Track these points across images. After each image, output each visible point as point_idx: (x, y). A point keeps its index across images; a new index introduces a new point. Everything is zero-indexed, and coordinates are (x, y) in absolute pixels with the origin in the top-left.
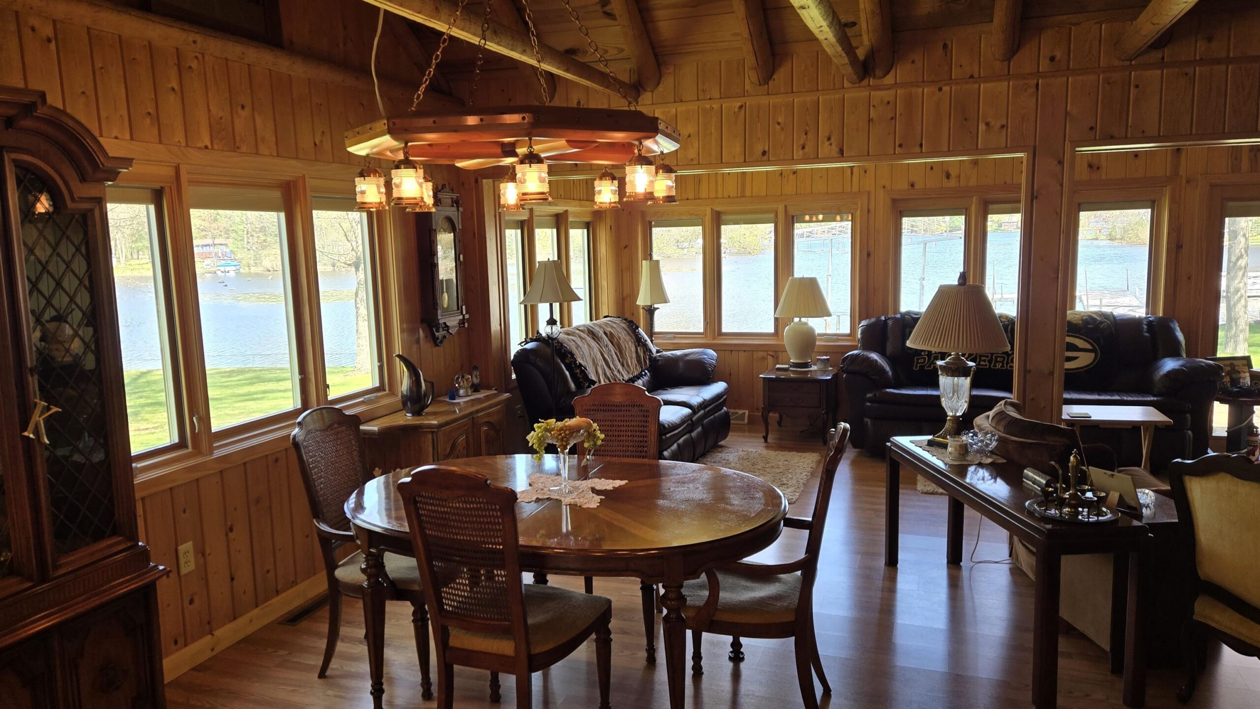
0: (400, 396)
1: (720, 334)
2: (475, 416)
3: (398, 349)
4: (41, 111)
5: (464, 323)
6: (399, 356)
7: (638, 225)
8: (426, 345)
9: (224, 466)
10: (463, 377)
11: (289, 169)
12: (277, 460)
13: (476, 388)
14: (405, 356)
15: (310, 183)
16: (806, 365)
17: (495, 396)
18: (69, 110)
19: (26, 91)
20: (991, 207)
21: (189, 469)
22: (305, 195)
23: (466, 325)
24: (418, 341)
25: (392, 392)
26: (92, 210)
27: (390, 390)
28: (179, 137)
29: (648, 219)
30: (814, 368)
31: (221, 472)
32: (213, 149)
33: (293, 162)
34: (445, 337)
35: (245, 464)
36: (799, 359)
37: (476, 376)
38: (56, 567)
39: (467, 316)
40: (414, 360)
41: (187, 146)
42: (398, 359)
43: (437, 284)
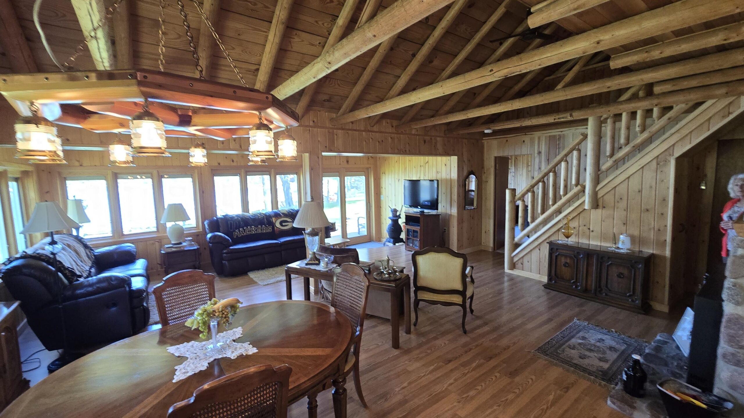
1: (123, 235)
16: (180, 243)
20: (248, 173)
29: (64, 177)
30: (184, 244)
36: (177, 241)
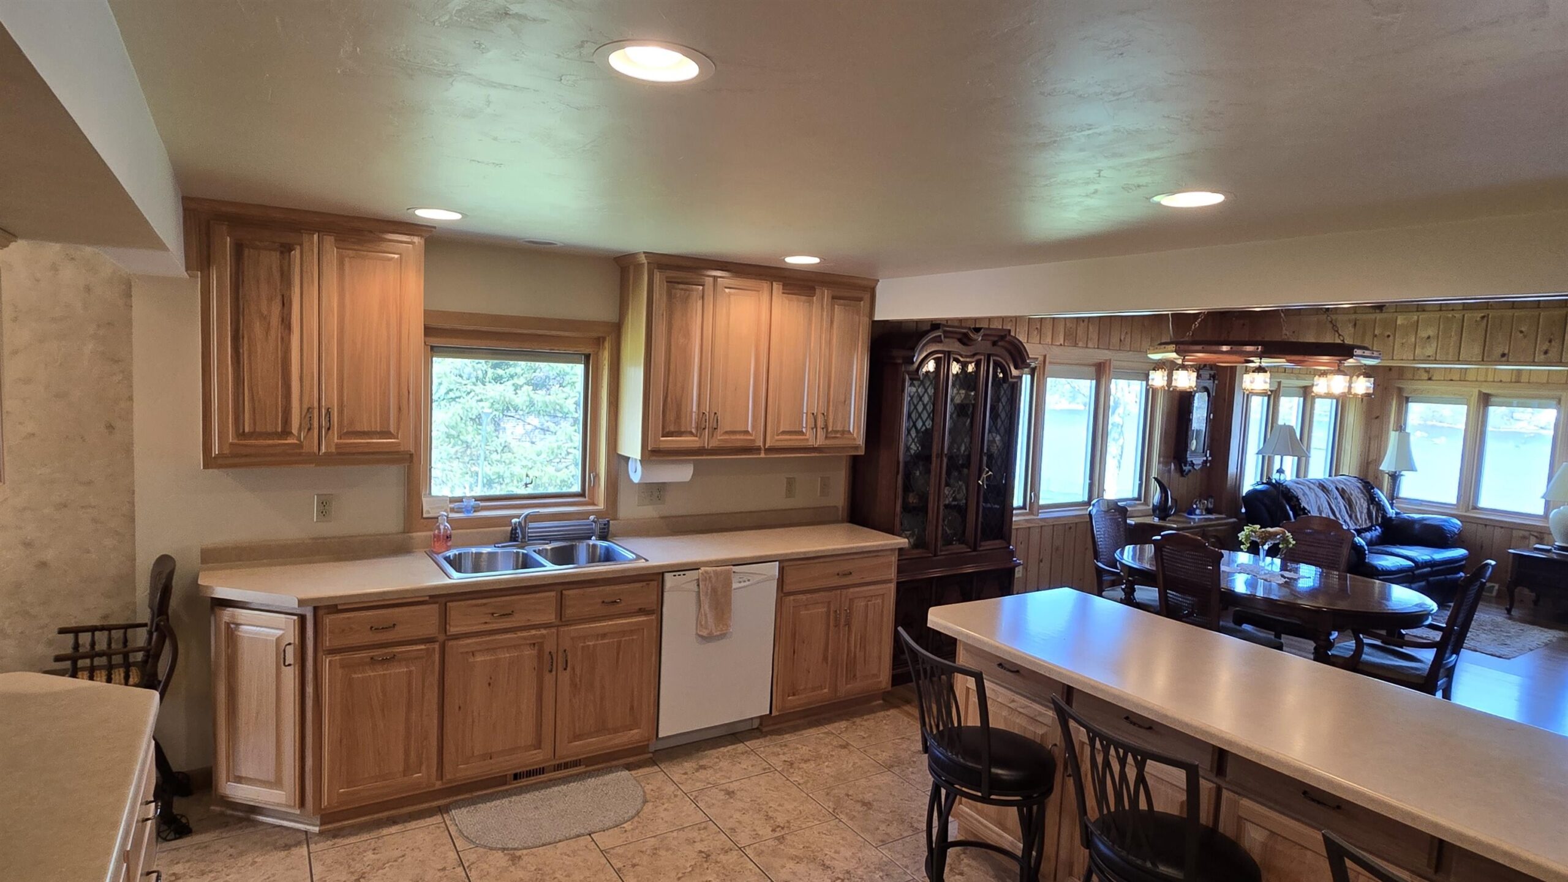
0: (1151, 506)
1: (1475, 507)
2: (1206, 529)
3: (1154, 474)
4: (1008, 338)
5: (1206, 463)
6: (1154, 478)
7: (1392, 399)
8: (1175, 475)
9: (1043, 524)
10: (1200, 501)
11: (1102, 355)
12: (1070, 528)
13: (1209, 511)
14: (1159, 478)
15: (1114, 363)
17: (1225, 519)
18: (1017, 337)
19: (1002, 330)
21: (1027, 521)
22: (1110, 369)
23: (1208, 465)
24: (1169, 471)
25: (1146, 503)
26: (1017, 382)
27: (1144, 501)
28: (1049, 340)
29: (1405, 395)
31: (1041, 527)
32: (1064, 345)
33: (1106, 352)
34: (1190, 471)
35: (1053, 525)
37: (1211, 503)
38: (980, 546)
39: (1210, 459)
40: (1165, 482)
41: (1052, 344)
42: (1153, 480)
43: (1190, 433)
